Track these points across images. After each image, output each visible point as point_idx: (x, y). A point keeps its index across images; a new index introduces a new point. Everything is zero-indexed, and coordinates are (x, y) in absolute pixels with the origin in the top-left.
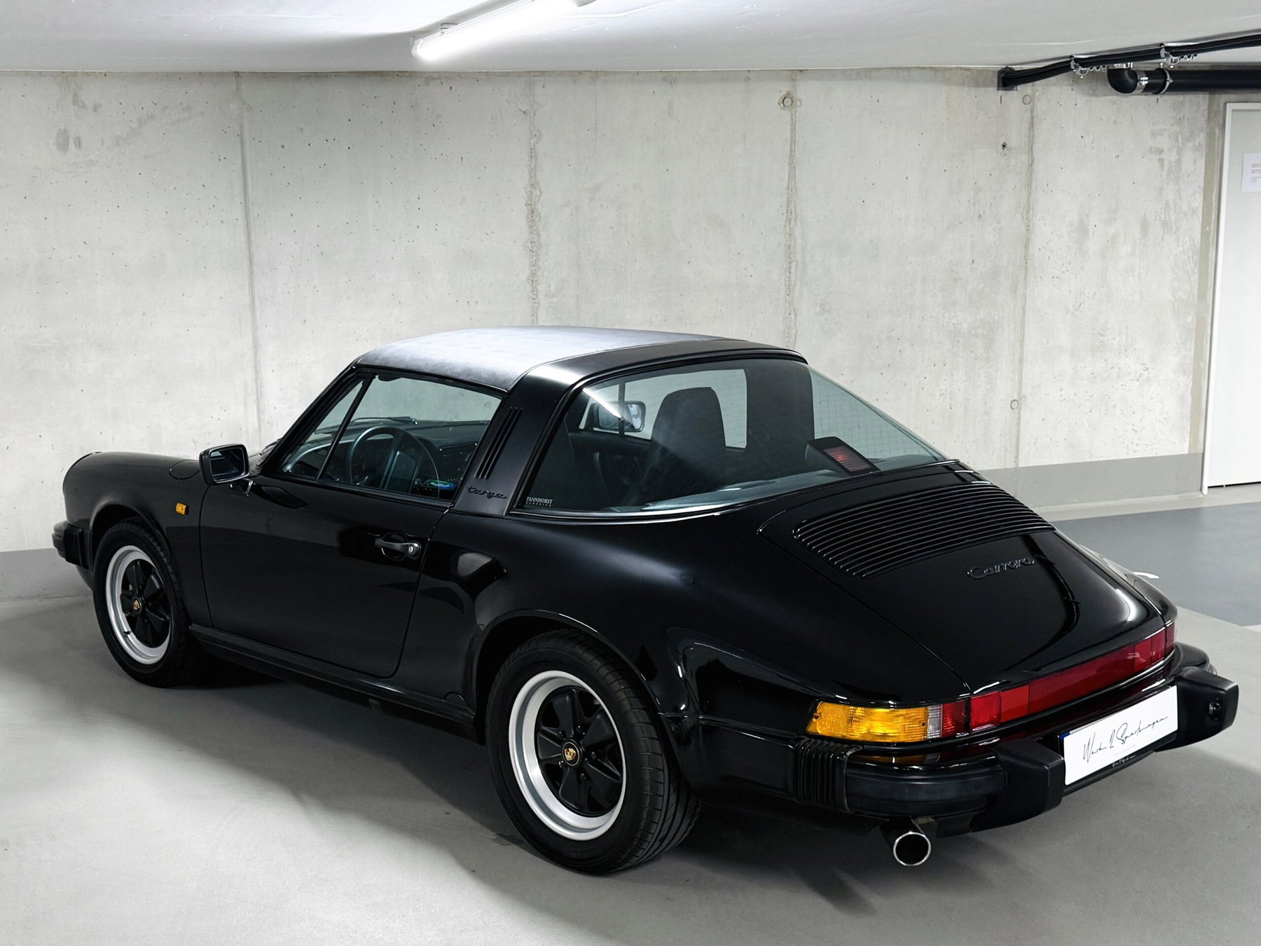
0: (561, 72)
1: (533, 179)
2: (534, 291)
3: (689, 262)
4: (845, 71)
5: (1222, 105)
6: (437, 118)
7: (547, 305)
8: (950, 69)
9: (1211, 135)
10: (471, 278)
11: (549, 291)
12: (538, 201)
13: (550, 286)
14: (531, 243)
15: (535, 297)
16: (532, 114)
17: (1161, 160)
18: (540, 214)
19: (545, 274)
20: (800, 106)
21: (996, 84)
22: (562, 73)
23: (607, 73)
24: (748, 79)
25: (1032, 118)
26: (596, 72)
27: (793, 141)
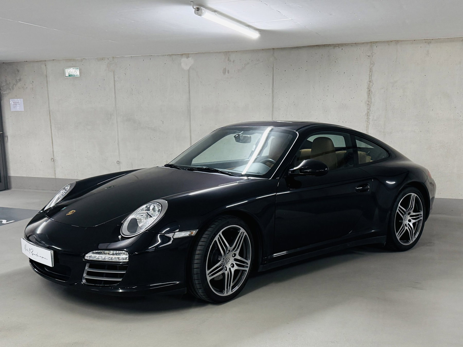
1: (370, 79)
2: (368, 118)
6: (337, 59)
7: (373, 124)
10: (345, 113)
11: (374, 119)
12: (372, 87)
13: (374, 117)
14: (368, 101)
15: (368, 121)
16: (372, 57)
18: (372, 91)
22: (384, 42)
23: (402, 41)
26: (398, 41)
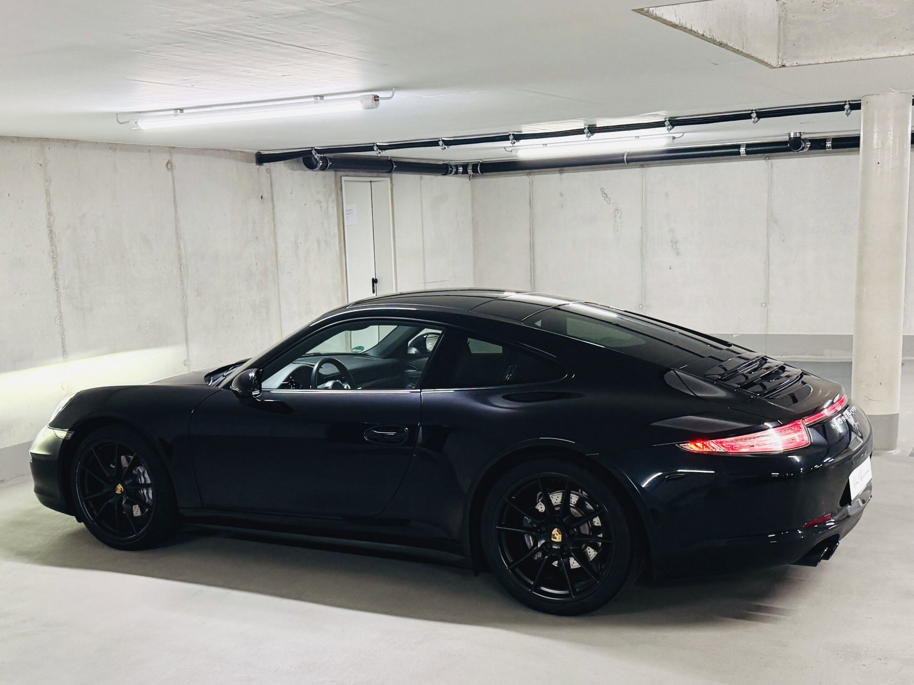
0: (58, 139)
3: (134, 265)
4: (192, 149)
5: (339, 177)
8: (236, 151)
9: (337, 194)
17: (321, 207)
19: (62, 273)
20: (175, 168)
21: (255, 162)
24: (150, 151)
25: (271, 182)
27: (174, 192)
